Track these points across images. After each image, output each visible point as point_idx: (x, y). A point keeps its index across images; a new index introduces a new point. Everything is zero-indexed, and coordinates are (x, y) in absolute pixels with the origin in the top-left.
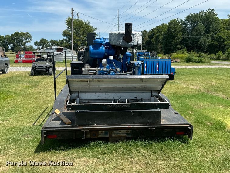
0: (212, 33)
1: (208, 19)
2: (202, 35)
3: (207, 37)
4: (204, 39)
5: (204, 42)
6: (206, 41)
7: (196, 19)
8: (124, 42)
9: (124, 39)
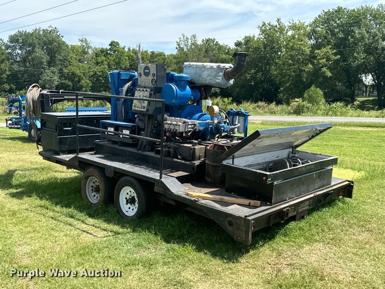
0: (60, 67)
1: (51, 43)
2: (44, 68)
3: (53, 73)
4: (48, 76)
5: (50, 80)
6: (53, 79)
7: (31, 41)
8: (224, 79)
9: (224, 74)
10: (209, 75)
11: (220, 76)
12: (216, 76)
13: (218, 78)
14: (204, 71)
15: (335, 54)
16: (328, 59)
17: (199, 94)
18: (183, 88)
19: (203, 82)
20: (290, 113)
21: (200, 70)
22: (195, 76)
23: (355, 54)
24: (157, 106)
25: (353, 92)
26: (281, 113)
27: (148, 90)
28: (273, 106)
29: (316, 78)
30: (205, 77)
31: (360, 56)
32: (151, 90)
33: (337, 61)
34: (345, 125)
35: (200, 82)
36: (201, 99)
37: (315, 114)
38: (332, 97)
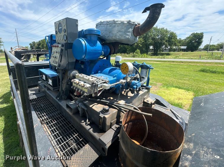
8: (133, 35)
9: (133, 31)
10: (120, 31)
11: (129, 32)
12: (126, 32)
13: (128, 34)
14: (115, 27)
15: (143, 40)
16: (141, 42)
17: (109, 50)
18: (93, 44)
19: (114, 38)
20: (131, 57)
21: (110, 26)
22: (106, 32)
23: (149, 40)
24: (70, 61)
25: (147, 51)
26: (129, 57)
27: (60, 46)
28: (126, 54)
29: (138, 47)
30: (116, 32)
31: (150, 41)
32: (63, 46)
33: (143, 42)
34: (150, 61)
35: (110, 38)
36: (110, 54)
37: (139, 57)
38: (142, 52)
